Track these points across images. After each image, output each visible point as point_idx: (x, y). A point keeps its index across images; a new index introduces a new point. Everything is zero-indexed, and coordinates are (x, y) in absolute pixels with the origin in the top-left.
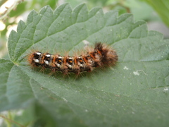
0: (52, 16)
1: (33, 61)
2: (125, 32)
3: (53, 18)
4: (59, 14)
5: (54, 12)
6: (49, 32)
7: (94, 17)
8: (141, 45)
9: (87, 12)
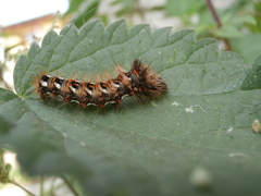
0: (77, 37)
1: (40, 85)
2: (181, 55)
3: (78, 39)
4: (86, 35)
5: (78, 31)
6: (71, 58)
7: (136, 37)
8: (204, 72)
9: (126, 31)
